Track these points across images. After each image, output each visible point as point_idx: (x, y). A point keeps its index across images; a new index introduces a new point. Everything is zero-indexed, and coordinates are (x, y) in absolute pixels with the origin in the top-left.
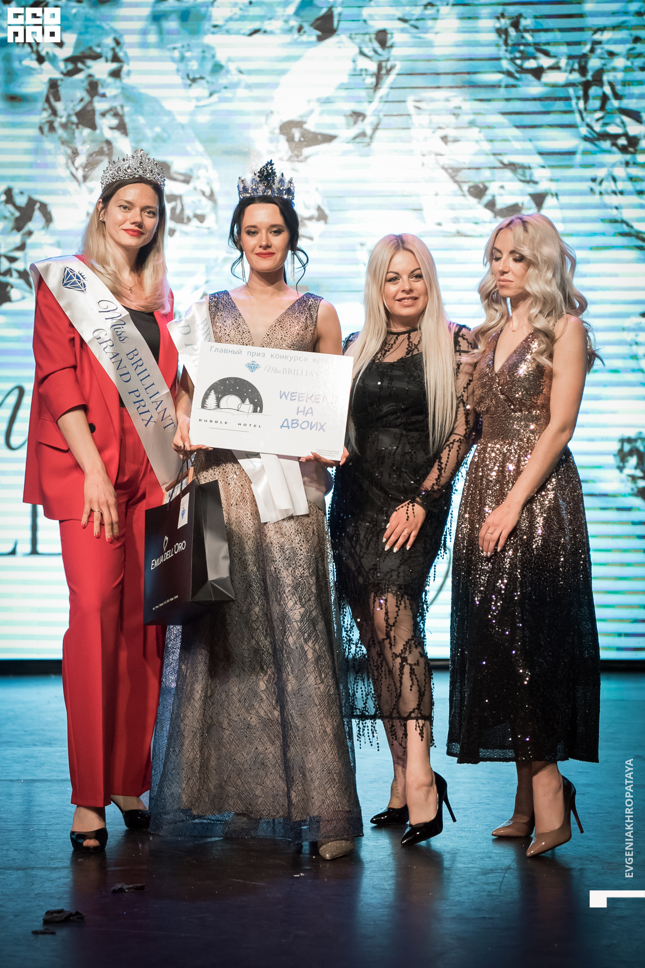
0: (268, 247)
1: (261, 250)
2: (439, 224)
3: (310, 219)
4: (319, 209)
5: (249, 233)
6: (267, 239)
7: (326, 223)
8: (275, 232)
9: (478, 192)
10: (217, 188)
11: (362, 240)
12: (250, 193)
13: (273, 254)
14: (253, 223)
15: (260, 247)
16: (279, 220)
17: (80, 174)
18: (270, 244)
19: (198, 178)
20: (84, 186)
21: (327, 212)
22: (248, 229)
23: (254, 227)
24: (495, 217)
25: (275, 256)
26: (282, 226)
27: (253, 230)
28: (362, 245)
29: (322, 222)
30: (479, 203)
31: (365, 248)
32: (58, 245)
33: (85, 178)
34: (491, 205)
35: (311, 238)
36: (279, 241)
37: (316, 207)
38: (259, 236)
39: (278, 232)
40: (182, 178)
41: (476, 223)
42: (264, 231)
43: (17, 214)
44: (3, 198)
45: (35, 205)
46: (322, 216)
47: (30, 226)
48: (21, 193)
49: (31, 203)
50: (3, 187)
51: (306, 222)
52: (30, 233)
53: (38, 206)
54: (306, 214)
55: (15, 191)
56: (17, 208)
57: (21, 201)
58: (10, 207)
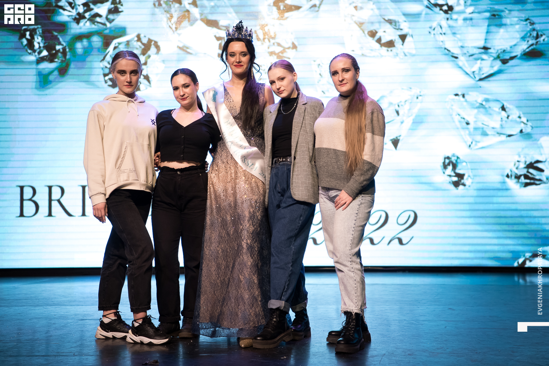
0: (240, 62)
1: (236, 64)
2: (353, 51)
3: (289, 48)
4: (293, 43)
5: (231, 55)
6: (239, 58)
7: (296, 50)
8: (243, 55)
9: (373, 34)
12: (231, 36)
13: (242, 66)
14: (233, 51)
15: (236, 62)
16: (245, 49)
17: (174, 27)
18: (240, 61)
20: (176, 33)
21: (297, 45)
22: (230, 54)
23: (233, 53)
24: (381, 46)
25: (243, 67)
26: (246, 52)
27: (233, 54)
28: (314, 61)
29: (294, 50)
30: (373, 39)
32: (164, 62)
33: (177, 28)
34: (379, 41)
35: (289, 58)
36: (245, 59)
38: (235, 57)
39: (245, 55)
41: (372, 50)
42: (238, 55)
43: (143, 47)
44: (136, 39)
45: (152, 42)
46: (294, 47)
47: (149, 53)
48: (145, 36)
49: (150, 41)
50: (136, 34)
51: (287, 50)
52: (149, 57)
53: (153, 43)
54: (287, 46)
55: (142, 36)
56: (143, 44)
57: (145, 41)
58: (139, 43)
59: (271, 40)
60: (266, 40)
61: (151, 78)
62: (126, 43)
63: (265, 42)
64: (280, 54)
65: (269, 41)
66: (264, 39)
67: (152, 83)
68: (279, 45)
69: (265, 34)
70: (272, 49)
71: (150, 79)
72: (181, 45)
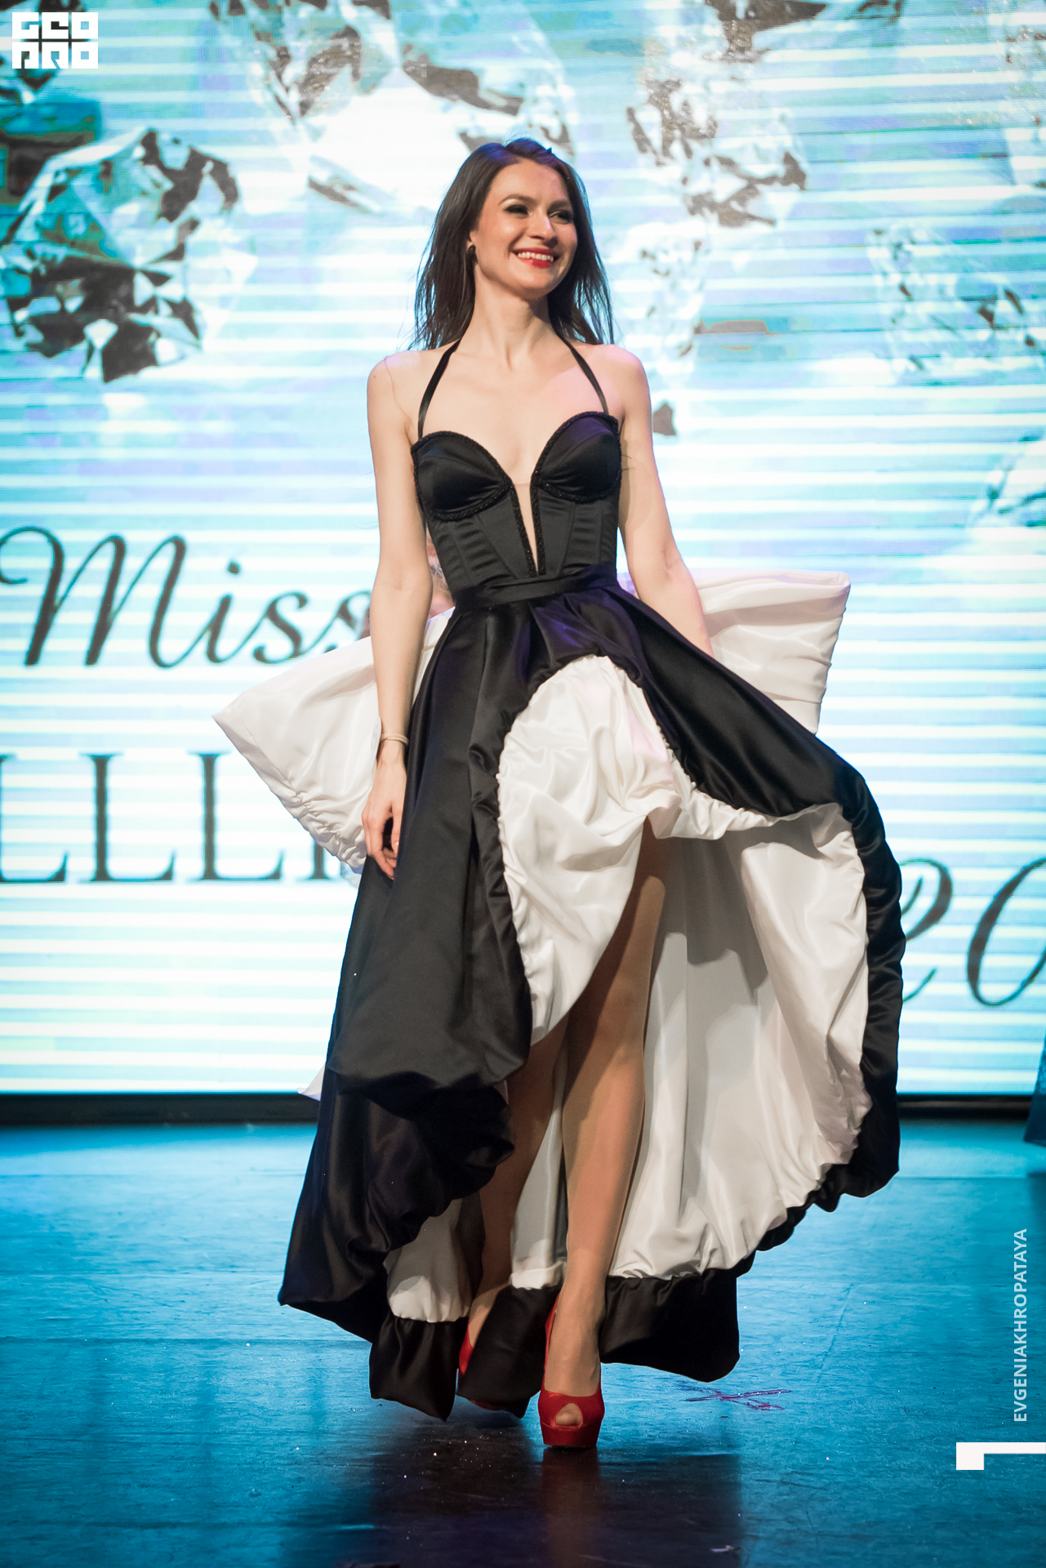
3: (769, 180)
4: (788, 159)
7: (802, 188)
10: (573, 120)
11: (879, 223)
17: (293, 99)
19: (536, 101)
20: (301, 125)
21: (804, 166)
28: (878, 232)
29: (795, 186)
31: (884, 239)
32: (251, 247)
33: (305, 107)
35: (771, 222)
37: (782, 156)
40: (502, 103)
43: (168, 185)
44: (140, 152)
45: (203, 165)
46: (794, 175)
47: (194, 209)
48: (176, 142)
49: (196, 161)
50: (139, 130)
51: (761, 187)
52: (193, 224)
53: (209, 166)
54: (761, 170)
55: (164, 138)
56: (167, 172)
57: (175, 158)
58: (153, 171)
59: (694, 145)
60: (676, 148)
61: (205, 315)
62: (101, 169)
63: (672, 158)
64: (735, 205)
65: (688, 152)
66: (667, 142)
67: (203, 332)
68: (727, 163)
69: (669, 124)
70: (698, 186)
71: (198, 319)
72: (322, 177)
